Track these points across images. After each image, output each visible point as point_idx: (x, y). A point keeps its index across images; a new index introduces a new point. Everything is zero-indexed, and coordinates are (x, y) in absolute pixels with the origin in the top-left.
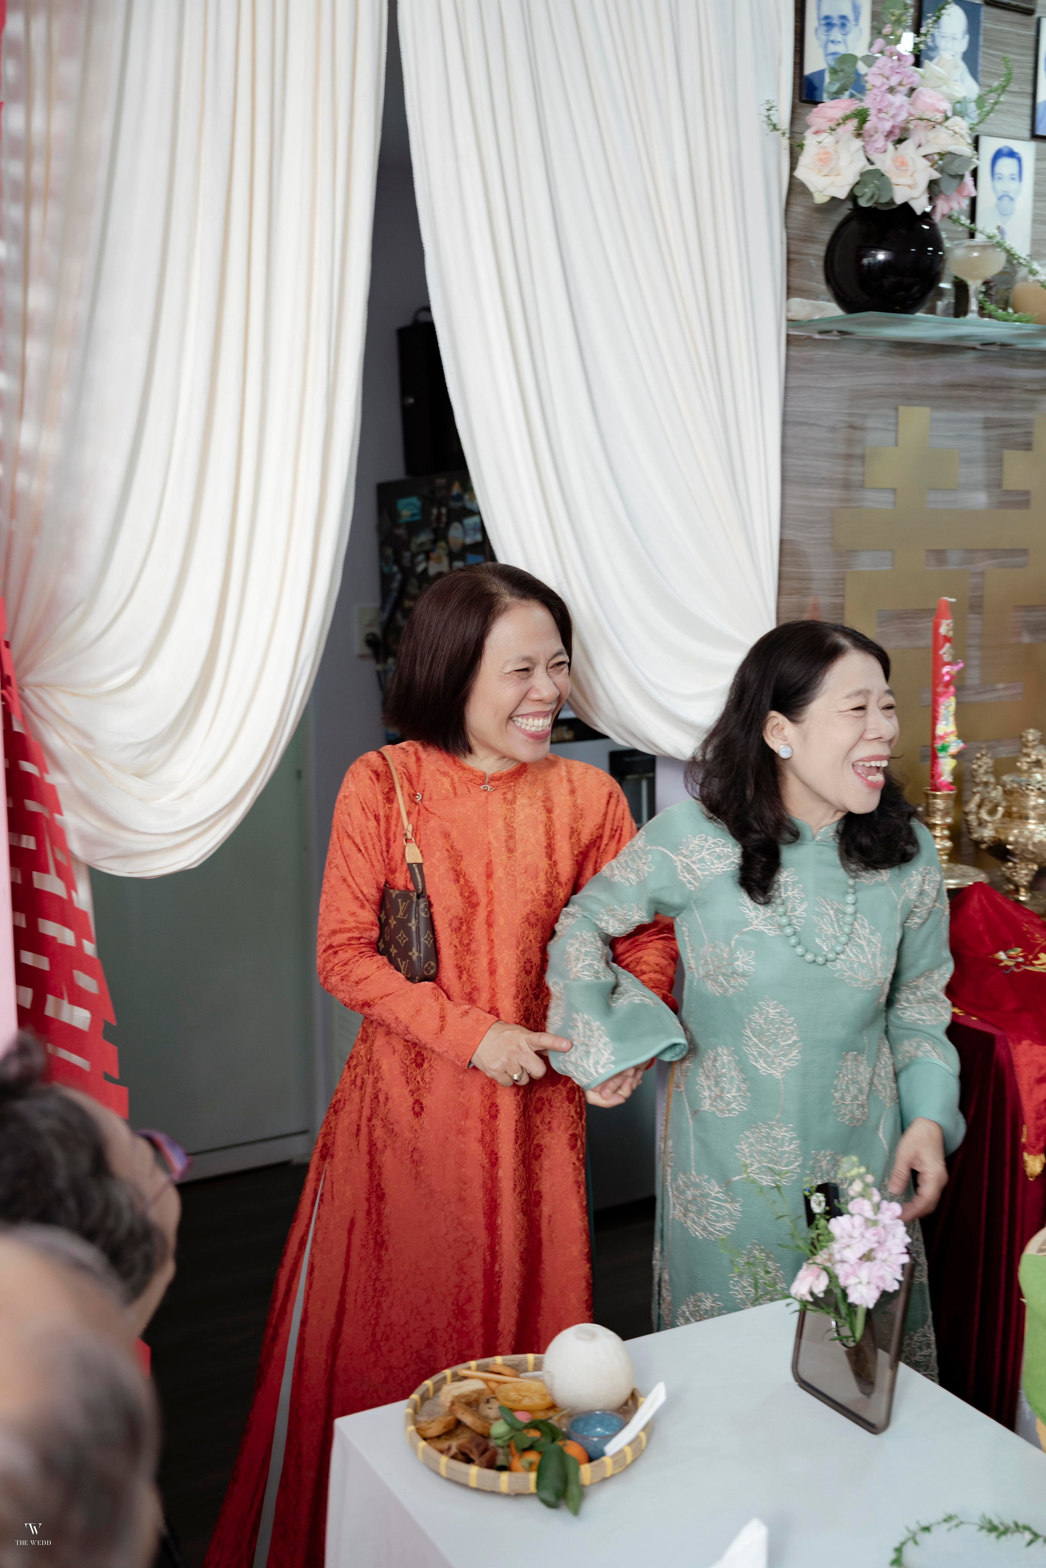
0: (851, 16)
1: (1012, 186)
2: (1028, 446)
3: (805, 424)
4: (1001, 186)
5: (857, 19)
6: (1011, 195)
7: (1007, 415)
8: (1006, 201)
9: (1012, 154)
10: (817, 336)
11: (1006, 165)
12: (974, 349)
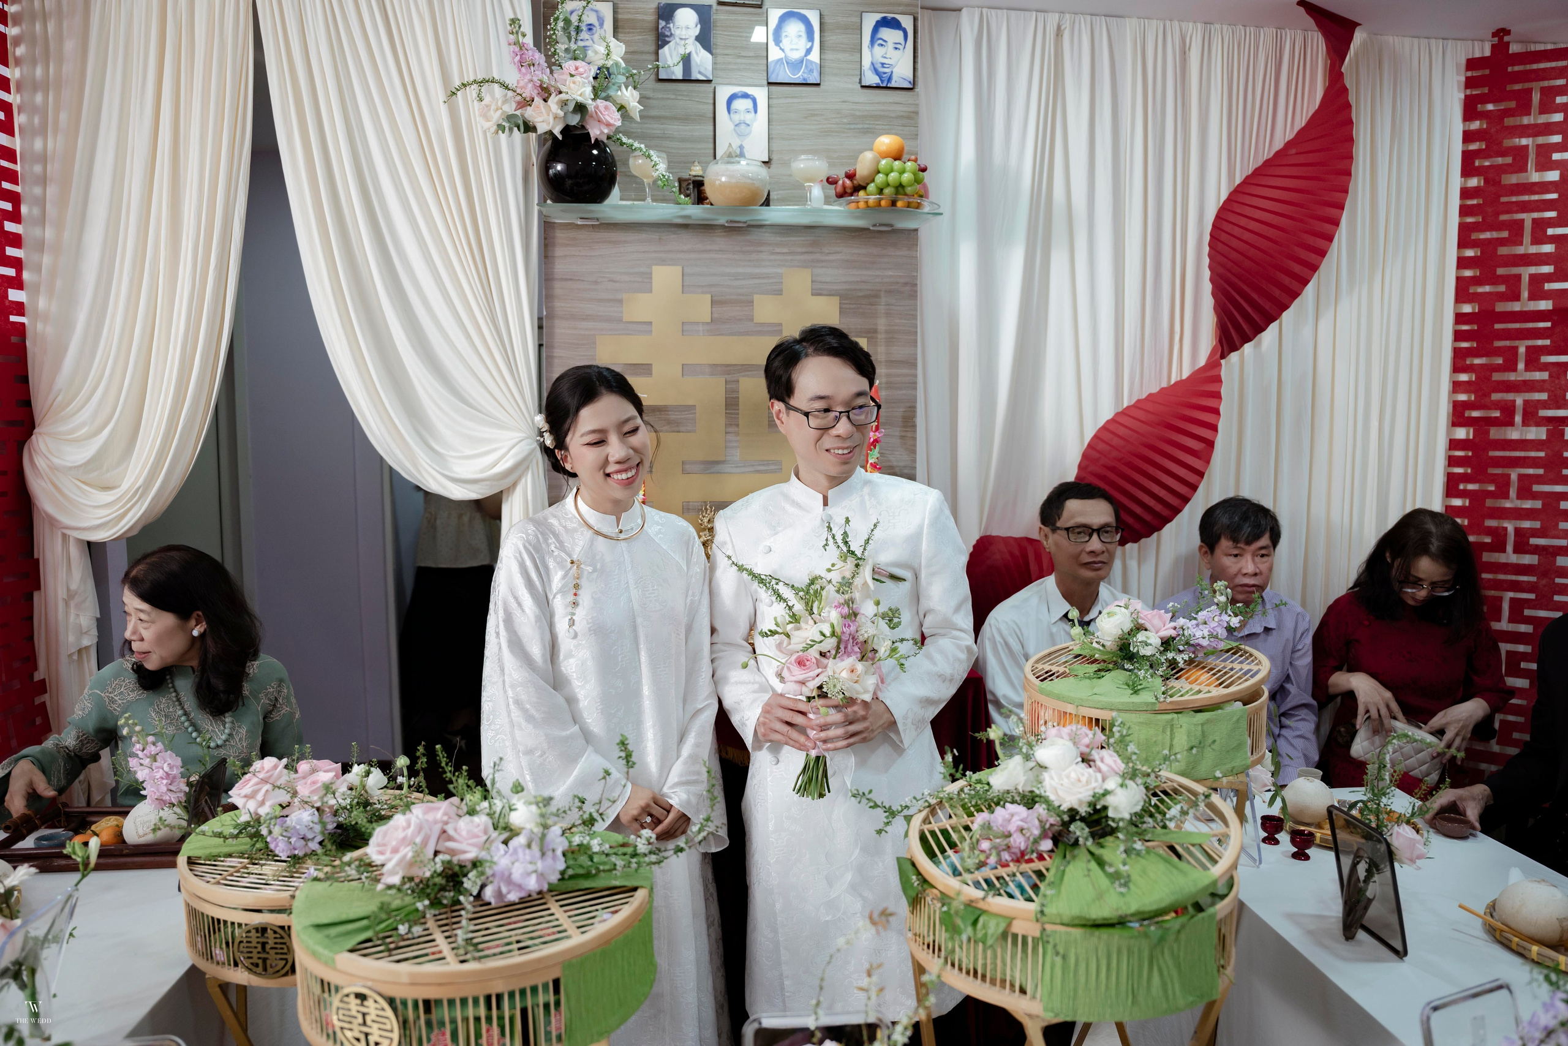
0: (596, 23)
1: (749, 117)
2: (779, 292)
3: (571, 279)
4: (736, 118)
5: (601, 25)
6: (748, 122)
7: (757, 271)
8: (743, 126)
9: (746, 96)
10: (579, 222)
11: (740, 104)
12: (723, 226)
